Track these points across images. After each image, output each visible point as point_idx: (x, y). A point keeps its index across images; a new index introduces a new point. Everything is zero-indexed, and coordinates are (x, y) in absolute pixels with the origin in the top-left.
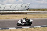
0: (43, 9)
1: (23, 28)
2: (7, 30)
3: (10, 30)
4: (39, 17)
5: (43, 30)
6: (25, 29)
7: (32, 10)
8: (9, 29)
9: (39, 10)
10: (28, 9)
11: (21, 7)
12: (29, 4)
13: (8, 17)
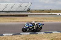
0: (48, 11)
1: (22, 34)
3: (4, 37)
4: (43, 21)
5: (48, 37)
6: (24, 36)
7: (34, 11)
8: (3, 35)
9: (43, 11)
12: (30, 3)
13: (2, 20)
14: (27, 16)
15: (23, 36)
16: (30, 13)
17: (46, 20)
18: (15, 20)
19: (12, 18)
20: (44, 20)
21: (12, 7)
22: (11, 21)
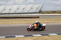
1: (34, 36)
2: (13, 38)
5: (60, 38)
6: (36, 37)
10: (41, 11)
11: (32, 8)
12: (42, 5)
13: (14, 22)
14: (38, 17)
15: (34, 38)
16: (41, 15)
17: (58, 22)
18: (26, 22)
19: (23, 20)
20: (56, 22)
21: (23, 9)
22: (23, 23)
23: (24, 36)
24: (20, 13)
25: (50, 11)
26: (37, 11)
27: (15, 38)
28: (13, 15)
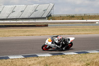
1: (39, 56)
2: (5, 60)
5: (81, 60)
6: (43, 59)
7: (58, 17)
8: (9, 58)
9: (72, 17)
10: (50, 16)
11: (35, 11)
12: (52, 5)
13: (7, 34)
14: (46, 26)
15: (40, 59)
16: (51, 21)
18: (27, 34)
19: (22, 29)
20: (75, 33)
21: (22, 11)
23: (23, 57)
24: (16, 19)
25: (65, 16)
26: (45, 16)
27: (8, 60)
28: (5, 21)
